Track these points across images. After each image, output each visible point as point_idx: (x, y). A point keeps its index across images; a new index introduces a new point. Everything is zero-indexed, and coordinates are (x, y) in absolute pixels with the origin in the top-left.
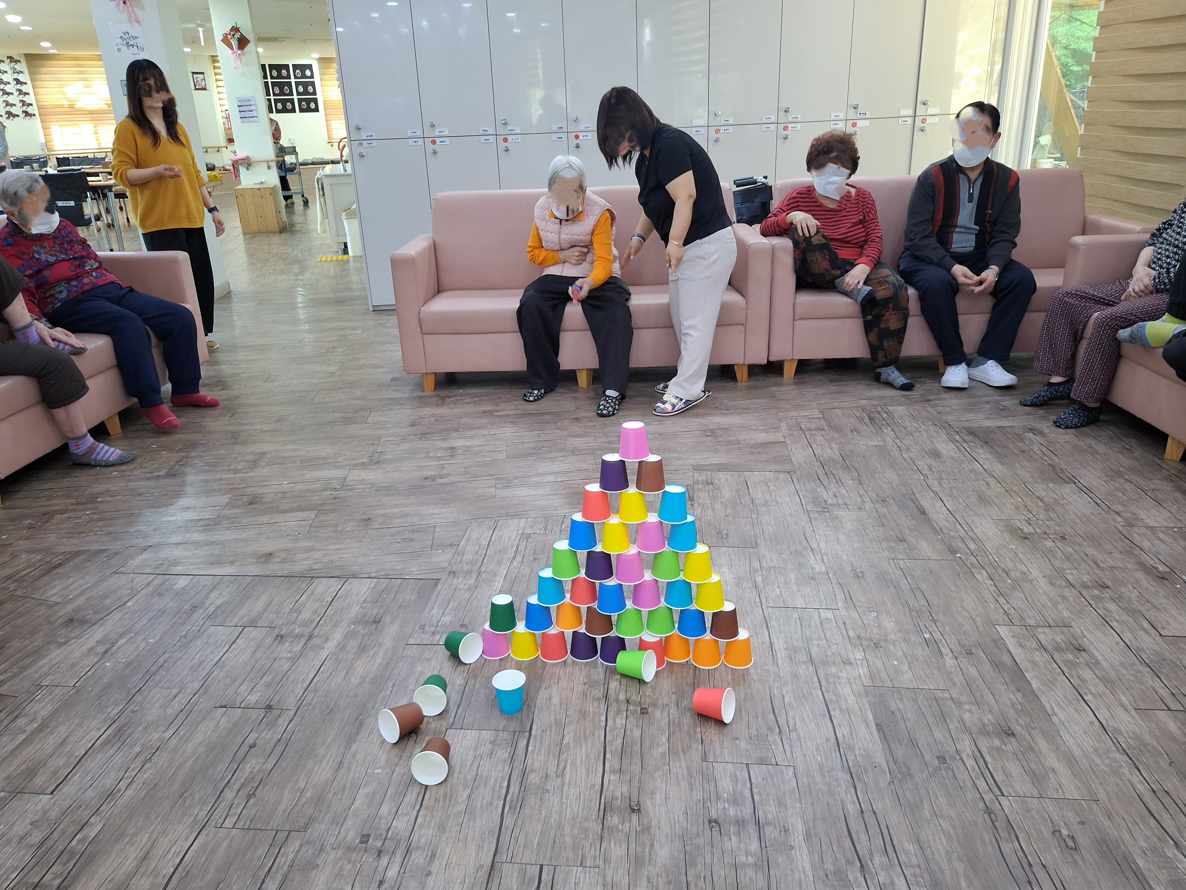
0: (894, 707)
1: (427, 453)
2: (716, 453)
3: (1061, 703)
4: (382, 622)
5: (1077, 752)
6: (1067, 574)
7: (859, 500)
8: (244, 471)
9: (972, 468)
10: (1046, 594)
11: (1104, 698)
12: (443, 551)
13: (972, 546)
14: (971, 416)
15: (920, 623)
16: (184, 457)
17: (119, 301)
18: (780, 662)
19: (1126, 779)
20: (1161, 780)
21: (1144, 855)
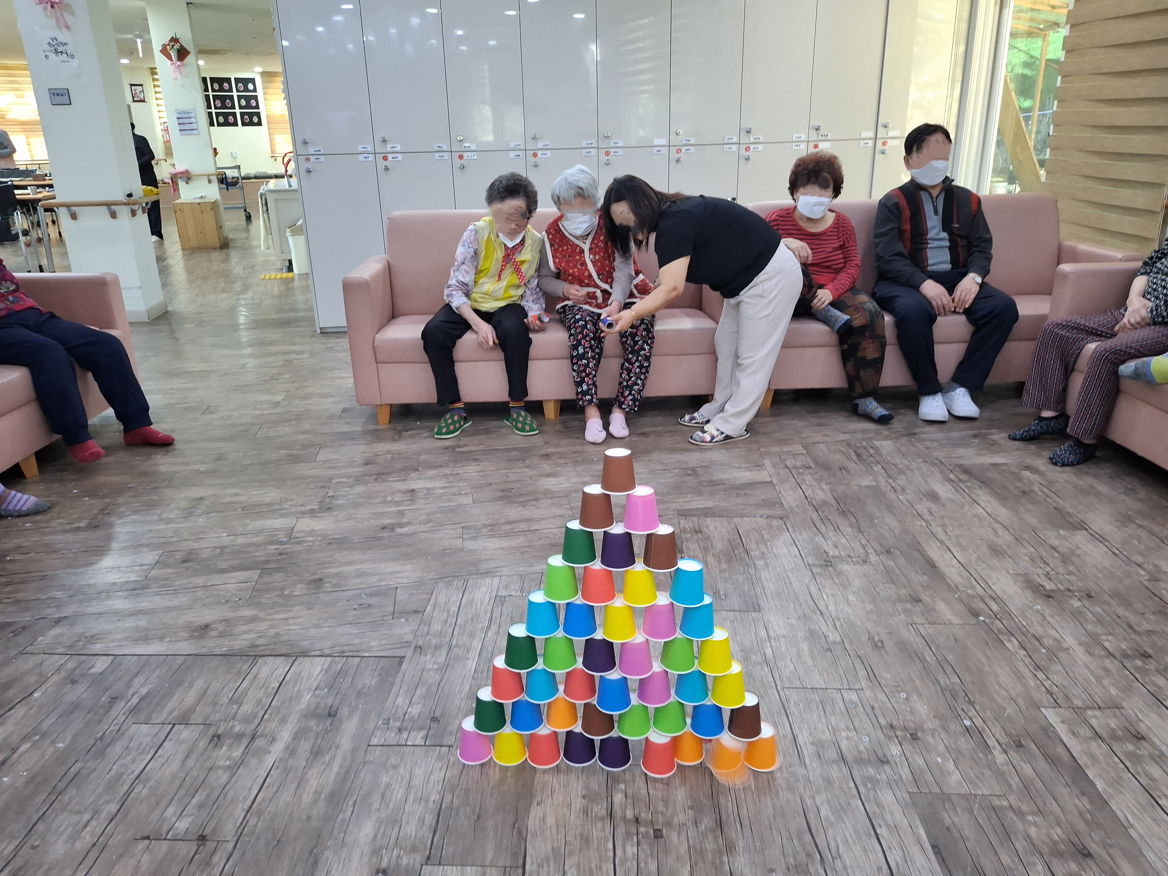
0: (948, 821)
1: (385, 497)
2: (701, 496)
4: (338, 715)
6: (1104, 640)
7: (862, 551)
8: (178, 521)
9: (974, 511)
10: (1086, 666)
12: (407, 620)
13: (994, 607)
14: (961, 451)
15: (957, 706)
16: (109, 504)
17: (38, 329)
18: (807, 761)
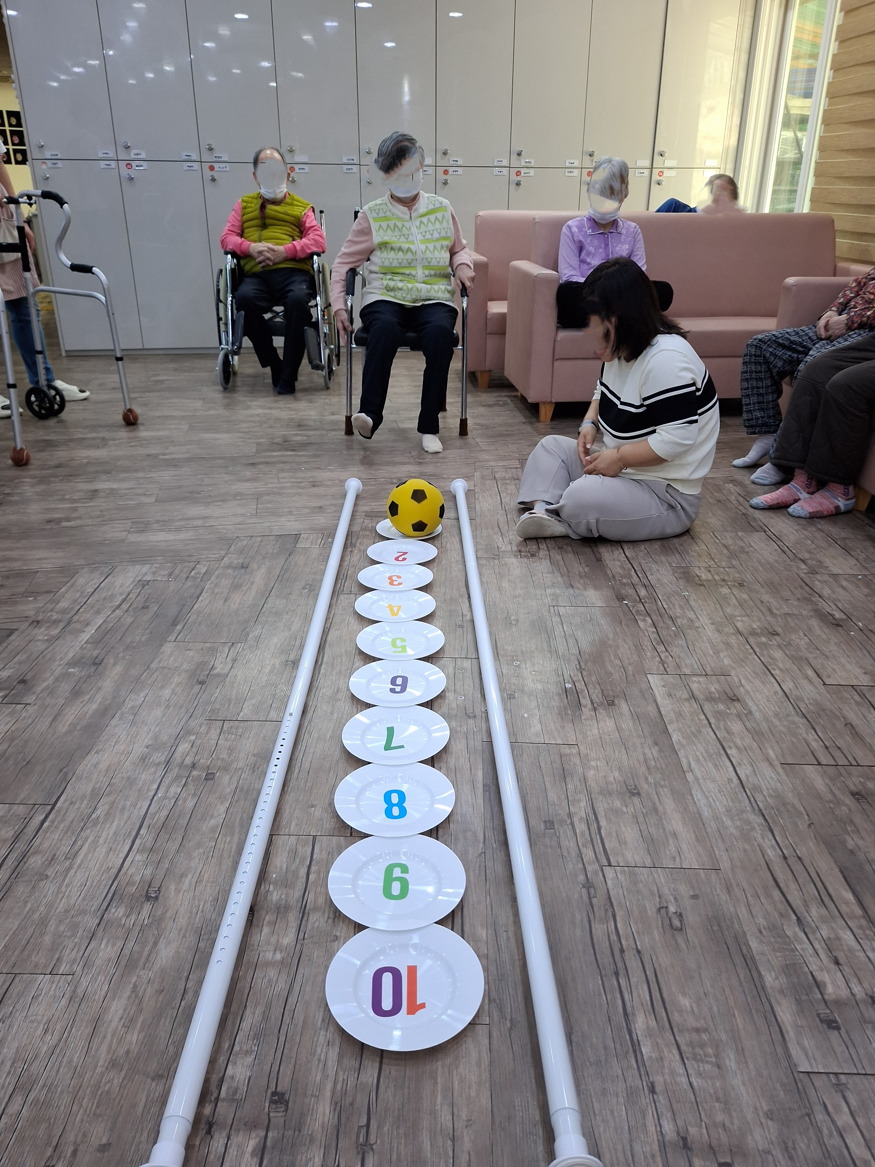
1: (64, 495)
3: (701, 758)
5: (706, 813)
6: (738, 621)
10: (710, 642)
11: (749, 752)
12: (35, 599)
15: (565, 672)
19: (755, 844)
20: (795, 843)
21: (759, 935)
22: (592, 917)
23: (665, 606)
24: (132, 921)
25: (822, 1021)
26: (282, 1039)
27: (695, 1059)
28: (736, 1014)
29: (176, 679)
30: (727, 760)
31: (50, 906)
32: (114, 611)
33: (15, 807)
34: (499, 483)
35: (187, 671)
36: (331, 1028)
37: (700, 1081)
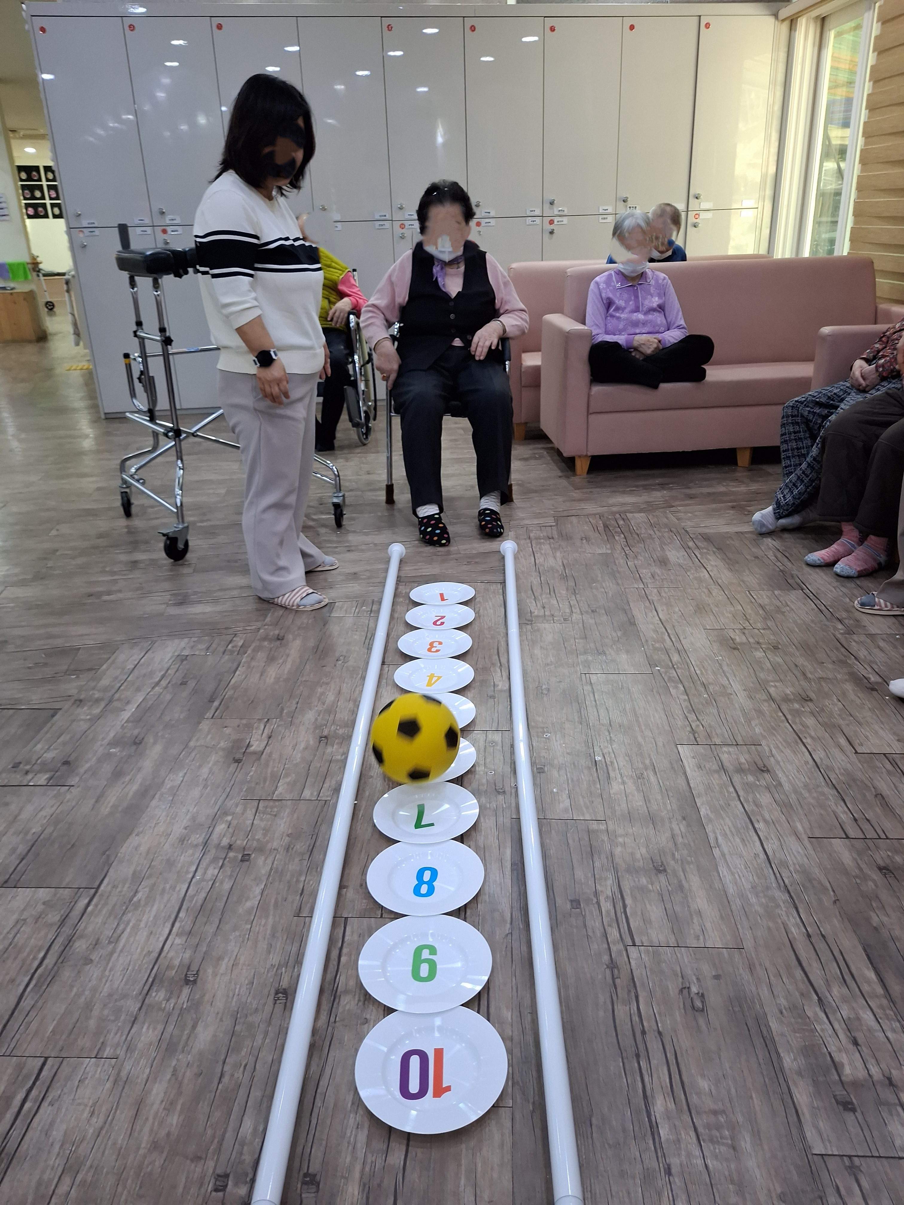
1: (104, 567)
3: (728, 832)
5: (731, 890)
6: (771, 686)
7: (568, 610)
9: (698, 575)
10: (742, 709)
11: (777, 825)
12: (78, 677)
13: (676, 658)
14: (711, 521)
15: (595, 744)
19: (780, 922)
20: (820, 921)
21: (780, 1016)
22: (615, 998)
23: (698, 672)
24: (172, 1005)
25: (838, 1102)
26: (314, 1122)
27: (711, 1141)
28: (754, 1096)
29: (213, 758)
30: (754, 834)
31: (94, 990)
32: (153, 688)
33: (61, 890)
34: (533, 542)
35: (223, 749)
36: (361, 1112)
37: (715, 1162)
